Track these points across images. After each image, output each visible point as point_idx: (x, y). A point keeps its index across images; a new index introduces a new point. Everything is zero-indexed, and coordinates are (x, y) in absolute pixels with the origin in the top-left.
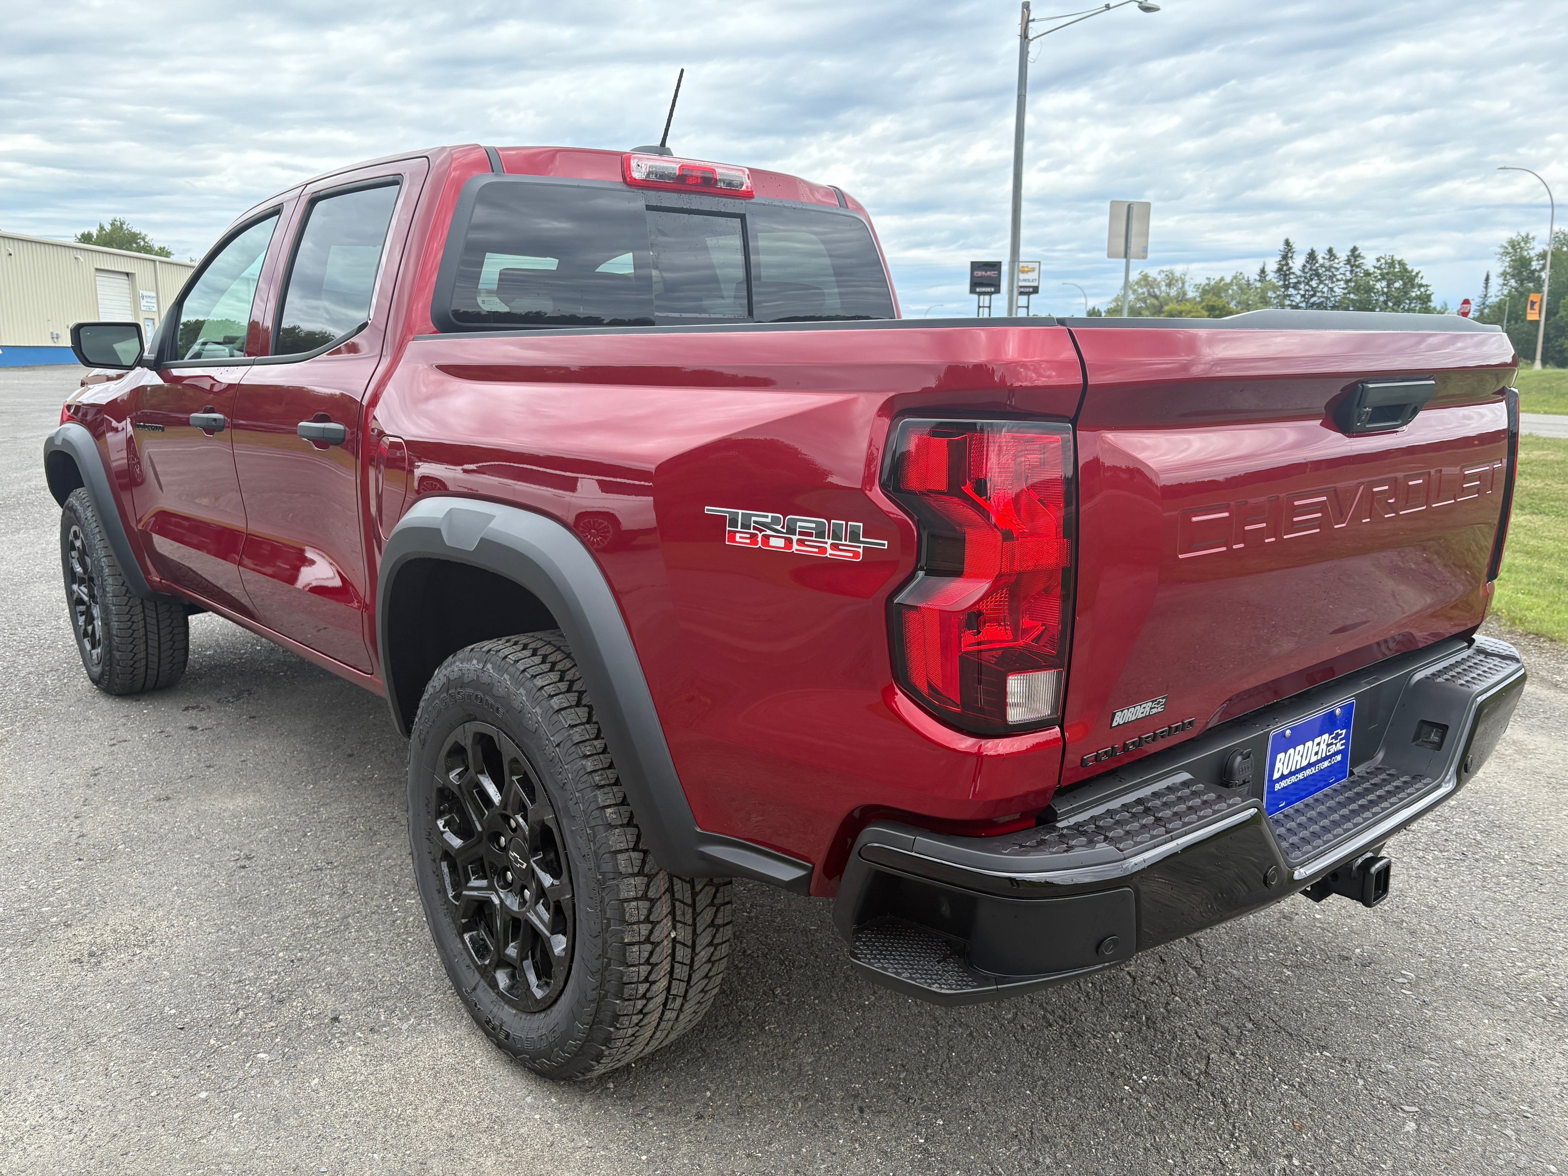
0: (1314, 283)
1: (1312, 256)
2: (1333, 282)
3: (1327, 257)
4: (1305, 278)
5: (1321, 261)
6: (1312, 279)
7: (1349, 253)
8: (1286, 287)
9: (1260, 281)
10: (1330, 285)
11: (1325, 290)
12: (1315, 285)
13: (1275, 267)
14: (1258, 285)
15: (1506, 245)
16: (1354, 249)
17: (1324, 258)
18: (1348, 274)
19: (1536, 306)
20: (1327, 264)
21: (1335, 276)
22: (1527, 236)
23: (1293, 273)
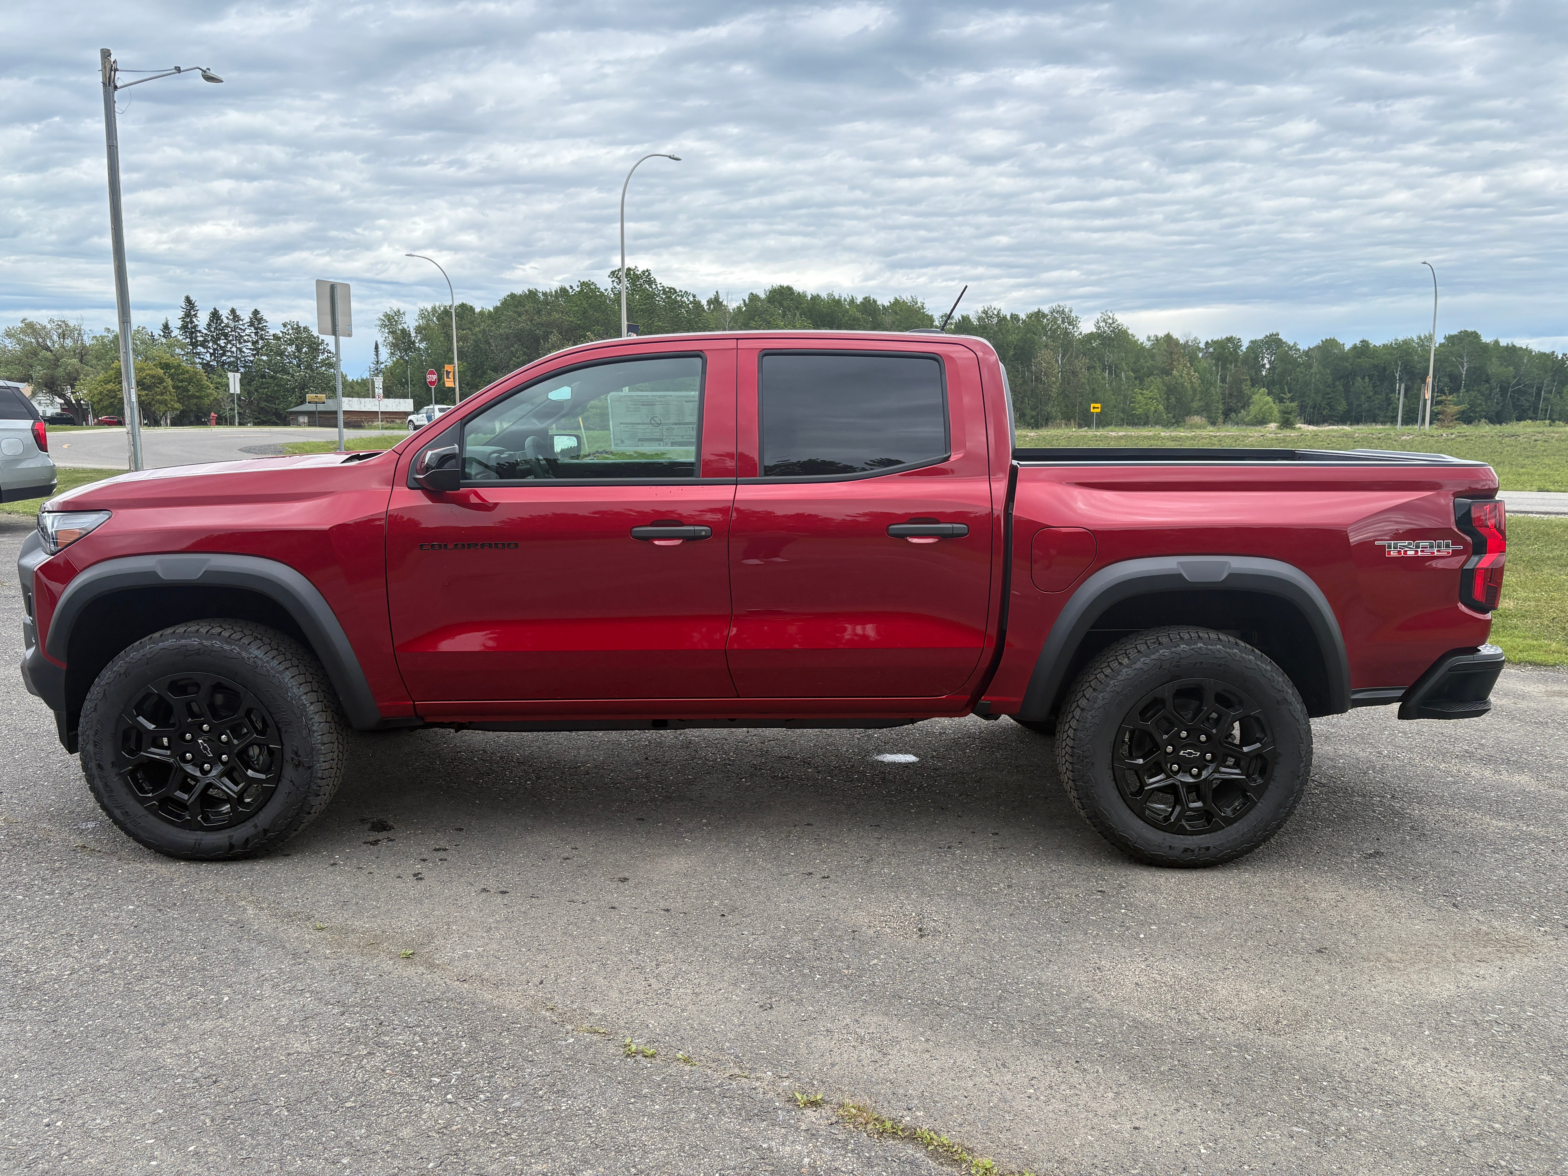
0: (222, 342)
1: (215, 316)
2: (240, 343)
3: (231, 317)
4: (212, 336)
5: (226, 321)
6: (219, 339)
7: (251, 316)
8: (194, 345)
9: (164, 336)
10: (238, 346)
11: (234, 349)
12: (223, 345)
13: (180, 323)
14: (164, 340)
15: (383, 318)
16: (256, 312)
17: (227, 318)
18: (253, 335)
19: (451, 375)
20: (232, 324)
21: (242, 336)
22: (399, 311)
23: (200, 331)
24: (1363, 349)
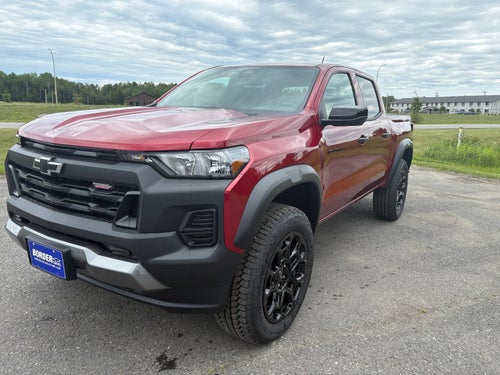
24: (13, 76)
